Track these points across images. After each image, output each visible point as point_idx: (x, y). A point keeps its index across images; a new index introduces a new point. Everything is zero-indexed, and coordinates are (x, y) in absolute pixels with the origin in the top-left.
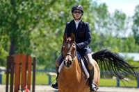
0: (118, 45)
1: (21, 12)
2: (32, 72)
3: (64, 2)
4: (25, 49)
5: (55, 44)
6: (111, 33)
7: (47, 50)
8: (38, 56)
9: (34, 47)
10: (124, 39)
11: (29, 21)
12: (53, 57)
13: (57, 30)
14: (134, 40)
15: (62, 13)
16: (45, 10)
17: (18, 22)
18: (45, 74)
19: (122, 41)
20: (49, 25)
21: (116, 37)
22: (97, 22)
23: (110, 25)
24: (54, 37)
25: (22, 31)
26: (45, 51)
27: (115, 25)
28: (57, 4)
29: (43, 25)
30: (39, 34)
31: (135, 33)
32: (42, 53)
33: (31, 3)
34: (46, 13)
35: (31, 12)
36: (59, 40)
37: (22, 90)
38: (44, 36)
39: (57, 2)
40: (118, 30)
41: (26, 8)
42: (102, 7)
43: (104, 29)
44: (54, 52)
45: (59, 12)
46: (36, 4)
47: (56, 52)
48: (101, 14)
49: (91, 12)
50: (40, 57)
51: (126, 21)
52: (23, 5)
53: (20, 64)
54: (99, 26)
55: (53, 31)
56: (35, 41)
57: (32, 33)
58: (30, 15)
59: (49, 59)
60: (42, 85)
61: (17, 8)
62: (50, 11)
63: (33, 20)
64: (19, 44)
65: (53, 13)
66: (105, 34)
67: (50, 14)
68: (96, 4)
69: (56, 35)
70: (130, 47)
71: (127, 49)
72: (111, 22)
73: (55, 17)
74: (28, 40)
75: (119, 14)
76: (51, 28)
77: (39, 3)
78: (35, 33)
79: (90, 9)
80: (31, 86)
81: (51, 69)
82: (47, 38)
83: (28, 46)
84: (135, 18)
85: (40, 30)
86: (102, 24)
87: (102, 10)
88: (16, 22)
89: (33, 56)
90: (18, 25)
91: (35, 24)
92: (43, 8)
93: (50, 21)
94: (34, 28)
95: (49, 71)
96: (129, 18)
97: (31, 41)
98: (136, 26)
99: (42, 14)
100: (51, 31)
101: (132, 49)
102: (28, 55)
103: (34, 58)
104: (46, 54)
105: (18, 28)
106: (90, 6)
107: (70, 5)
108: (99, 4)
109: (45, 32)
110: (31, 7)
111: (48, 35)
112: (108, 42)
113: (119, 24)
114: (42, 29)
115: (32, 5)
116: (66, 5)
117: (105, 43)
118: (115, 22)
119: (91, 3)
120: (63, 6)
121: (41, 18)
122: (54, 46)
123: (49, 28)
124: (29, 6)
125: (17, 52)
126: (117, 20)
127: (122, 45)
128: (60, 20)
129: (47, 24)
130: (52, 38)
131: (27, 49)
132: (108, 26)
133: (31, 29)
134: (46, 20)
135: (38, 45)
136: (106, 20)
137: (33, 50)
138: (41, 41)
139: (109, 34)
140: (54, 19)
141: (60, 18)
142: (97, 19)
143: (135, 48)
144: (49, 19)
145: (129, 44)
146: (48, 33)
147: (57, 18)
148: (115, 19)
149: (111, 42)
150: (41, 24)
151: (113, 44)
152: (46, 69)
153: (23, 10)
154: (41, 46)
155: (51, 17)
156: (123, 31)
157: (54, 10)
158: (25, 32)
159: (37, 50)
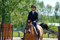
0: (48, 19)
1: (6, 5)
2: (11, 31)
3: (25, 1)
4: (8, 21)
5: (21, 19)
6: (45, 14)
7: (18, 21)
8: (14, 24)
9: (12, 20)
10: (51, 17)
11: (10, 9)
12: (21, 25)
13: (22, 13)
14: (55, 17)
15: (24, 5)
16: (17, 4)
17: (5, 10)
18: (17, 32)
19: (50, 18)
20: (19, 11)
21: (48, 16)
22: (39, 9)
23: (45, 11)
24: (21, 16)
25: (7, 13)
26: (17, 22)
27: (47, 11)
28: (22, 2)
29: (16, 11)
30: (14, 15)
31: (56, 14)
32: (16, 23)
33: (11, 1)
34: (17, 6)
35: (11, 5)
36: (23, 17)
37: (7, 39)
38: (17, 15)
39: (22, 1)
40: (48, 13)
41: (9, 4)
42: (41, 3)
43: (43, 12)
44: (21, 22)
45: (23, 5)
46: (13, 1)
47: (22, 22)
48: (41, 6)
49: (37, 5)
50: (15, 25)
51: (52, 9)
52: (7, 2)
53: (6, 28)
54: (40, 11)
55: (20, 14)
56: (13, 18)
57: (11, 14)
58: (10, 6)
59: (18, 26)
60: (16, 37)
61: (5, 3)
62: (19, 5)
63: (12, 9)
64: (6, 19)
65: (20, 6)
66: (43, 14)
67: (19, 6)
68: (39, 1)
69: (22, 15)
70: (53, 20)
71: (52, 21)
72: (45, 9)
73: (21, 7)
74: (10, 17)
75: (49, 6)
76: (20, 12)
77: (14, 1)
78: (12, 14)
79: (36, 4)
80: (11, 37)
81: (19, 30)
82: (18, 16)
83: (10, 20)
84: (56, 8)
85: (15, 13)
86: (41, 10)
87: (42, 4)
88: (4, 9)
89: (12, 24)
90: (5, 11)
91: (13, 10)
92: (16, 3)
93: (19, 9)
94: (12, 12)
95: (19, 31)
96: (53, 8)
97: (11, 18)
98: (56, 11)
99: (15, 6)
100: (19, 13)
101: (54, 21)
102: (10, 24)
103: (12, 25)
104: (17, 23)
105: (5, 12)
106: (36, 3)
107: (28, 2)
108: (40, 2)
109: (17, 14)
110: (11, 3)
111: (18, 15)
112: (44, 18)
113: (49, 10)
114: (16, 13)
115: (11, 2)
116: (26, 2)
117: (43, 19)
118: (47, 9)
119: (37, 1)
120: (25, 2)
121: (15, 7)
122: (21, 20)
123: (19, 12)
124: (10, 2)
125: (5, 22)
126: (48, 9)
127: (50, 20)
128: (23, 9)
129: (18, 10)
130: (20, 17)
131: (9, 21)
132: (44, 11)
133: (11, 12)
134: (17, 8)
135: (14, 20)
136: (43, 9)
137: (12, 22)
138: (15, 18)
139: (44, 15)
140: (21, 8)
141: (23, 8)
142: (40, 8)
143: (56, 21)
144: (18, 8)
145: (53, 19)
146: (18, 14)
147: (22, 8)
148: (47, 8)
149: (45, 18)
150: (15, 10)
151: (46, 19)
152: (17, 30)
153: (7, 4)
154: (15, 20)
155: (19, 7)
156: (51, 13)
157: (21, 4)
158: (8, 14)
159: (13, 22)
